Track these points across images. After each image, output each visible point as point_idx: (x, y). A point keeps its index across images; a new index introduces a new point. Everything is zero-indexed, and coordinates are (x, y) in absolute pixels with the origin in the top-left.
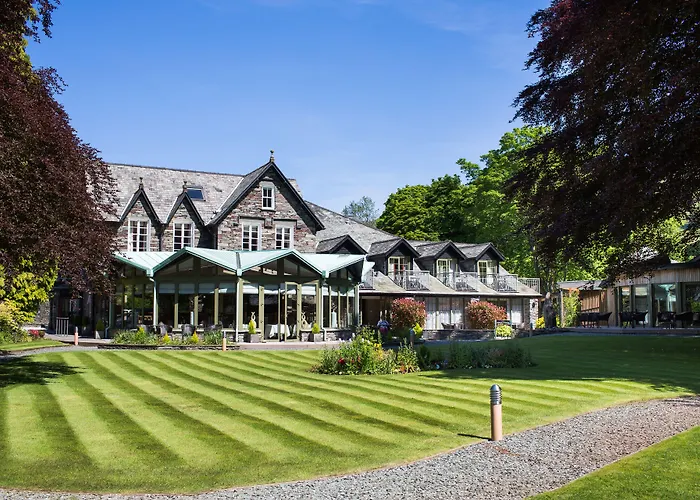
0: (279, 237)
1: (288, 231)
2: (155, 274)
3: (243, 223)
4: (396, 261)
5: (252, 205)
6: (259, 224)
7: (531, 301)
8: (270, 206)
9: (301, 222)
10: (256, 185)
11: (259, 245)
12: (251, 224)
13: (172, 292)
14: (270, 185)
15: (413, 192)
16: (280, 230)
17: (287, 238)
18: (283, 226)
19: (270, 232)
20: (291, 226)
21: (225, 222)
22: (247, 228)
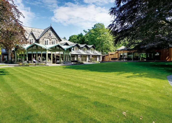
0: (53, 42)
1: (54, 41)
2: (27, 49)
3: (45, 39)
4: (76, 48)
5: (47, 35)
6: (48, 39)
7: (101, 56)
8: (50, 36)
9: (57, 39)
10: (47, 31)
11: (48, 44)
12: (47, 39)
13: (31, 53)
14: (51, 31)
15: (74, 36)
16: (52, 41)
17: (54, 42)
18: (53, 40)
19: (51, 41)
20: (55, 40)
21: (41, 39)
22: (46, 40)
